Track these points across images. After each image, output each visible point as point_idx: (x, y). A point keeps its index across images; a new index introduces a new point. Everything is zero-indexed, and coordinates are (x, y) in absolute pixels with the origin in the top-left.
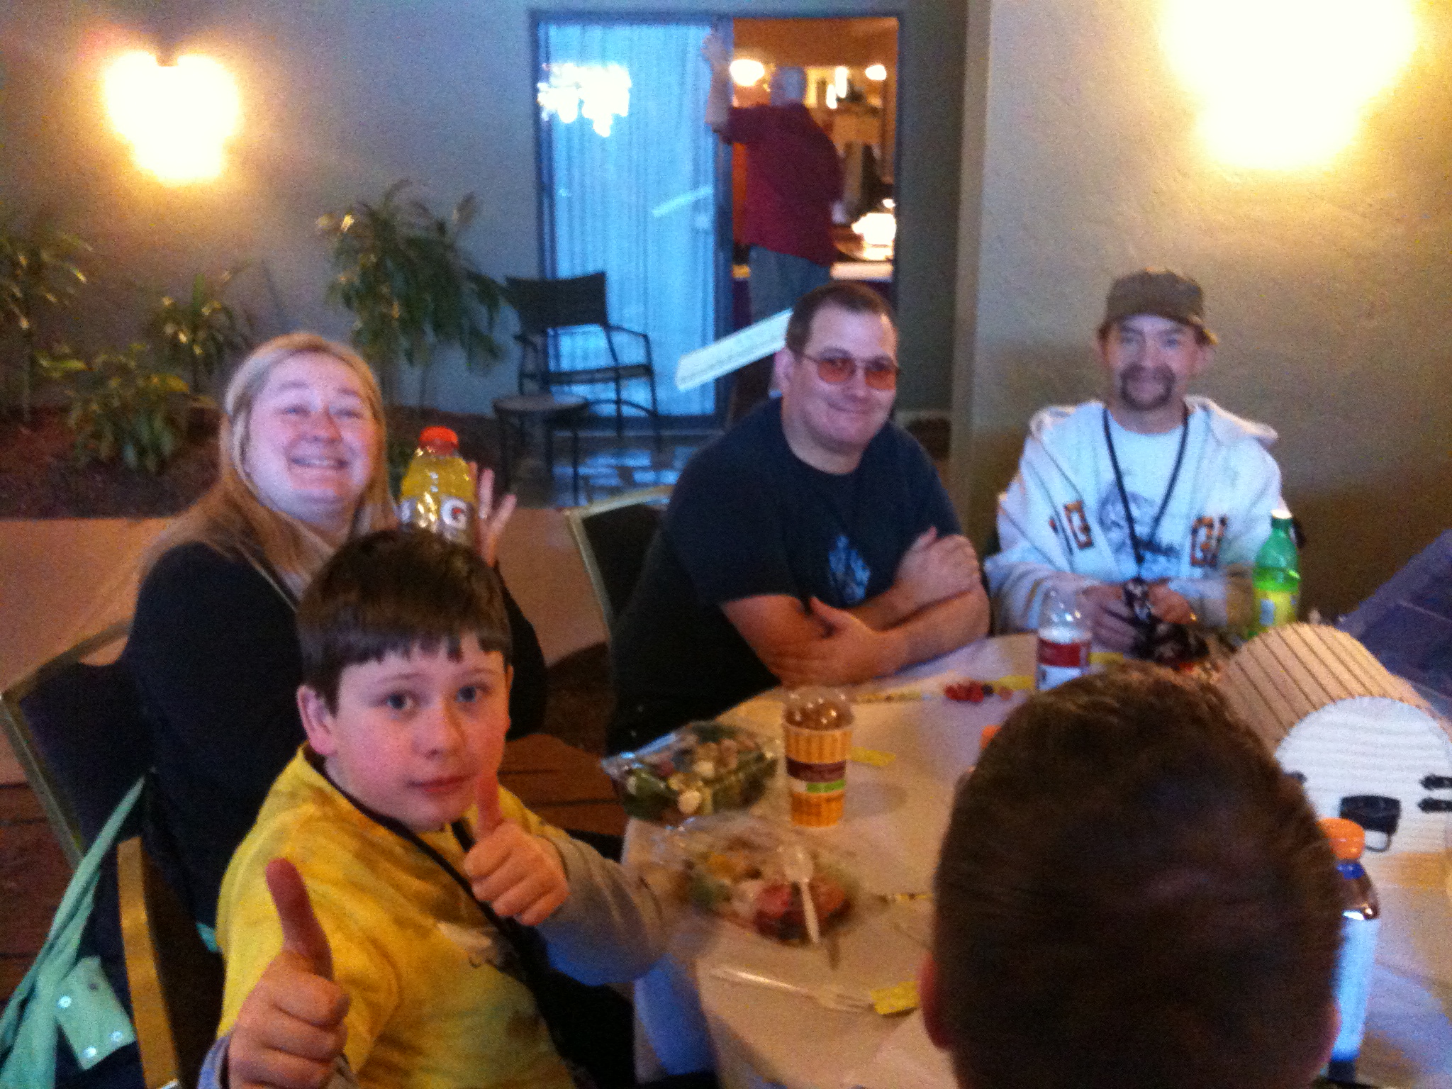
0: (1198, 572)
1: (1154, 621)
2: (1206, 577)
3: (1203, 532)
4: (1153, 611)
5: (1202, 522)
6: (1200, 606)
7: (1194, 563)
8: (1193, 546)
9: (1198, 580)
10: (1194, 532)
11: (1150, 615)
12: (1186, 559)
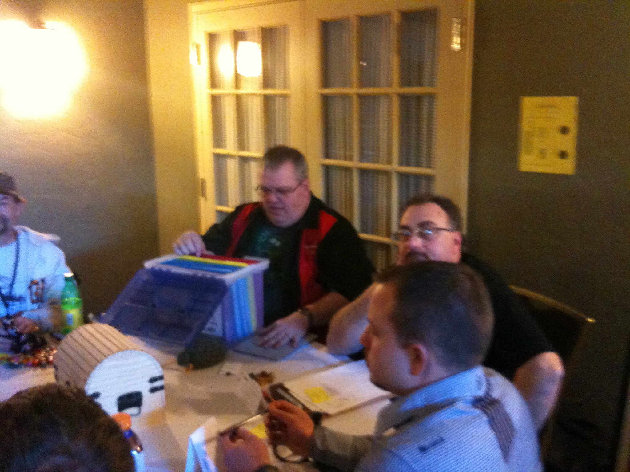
0: (35, 306)
1: (19, 334)
2: (39, 308)
3: (34, 288)
4: (18, 330)
5: (33, 283)
6: (39, 322)
7: (33, 302)
8: (31, 294)
9: (35, 310)
10: (30, 288)
11: (17, 333)
12: (28, 301)
